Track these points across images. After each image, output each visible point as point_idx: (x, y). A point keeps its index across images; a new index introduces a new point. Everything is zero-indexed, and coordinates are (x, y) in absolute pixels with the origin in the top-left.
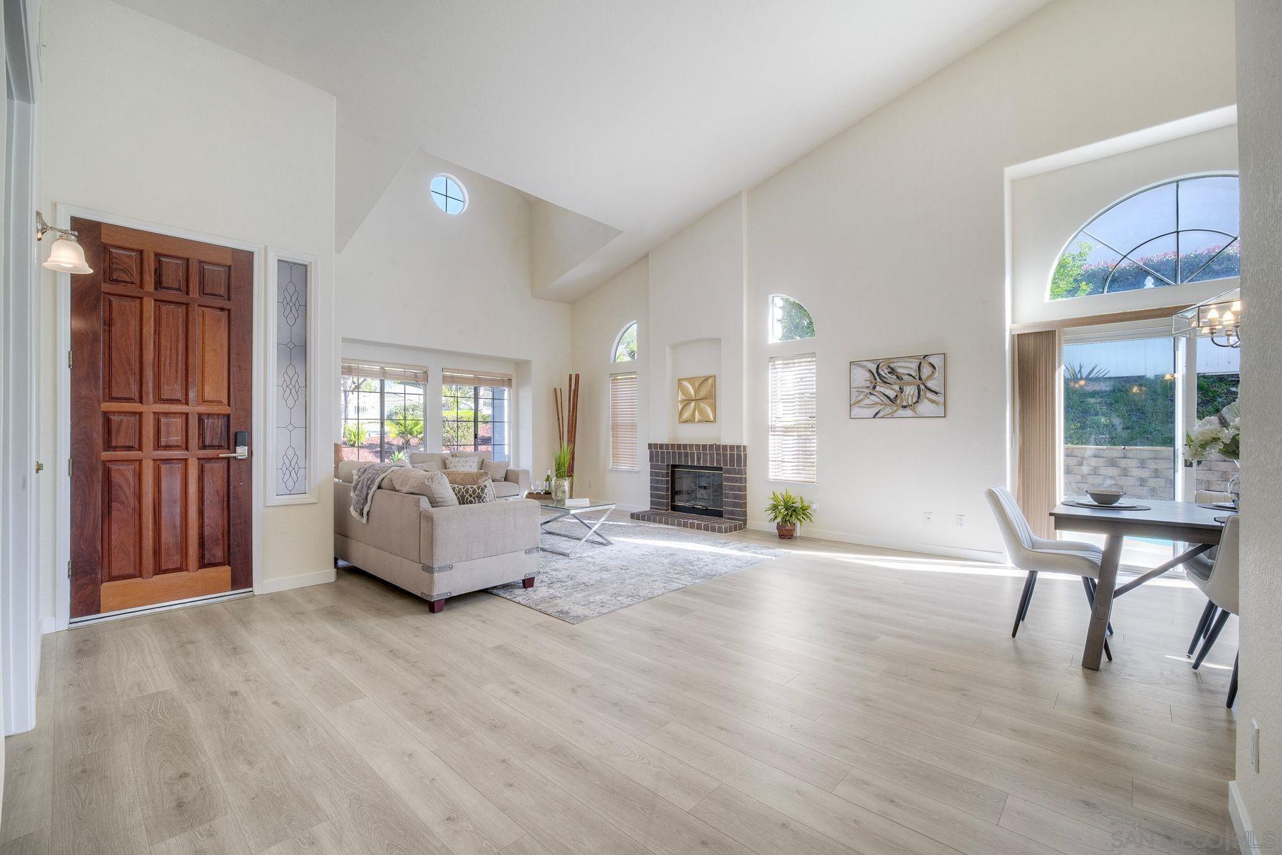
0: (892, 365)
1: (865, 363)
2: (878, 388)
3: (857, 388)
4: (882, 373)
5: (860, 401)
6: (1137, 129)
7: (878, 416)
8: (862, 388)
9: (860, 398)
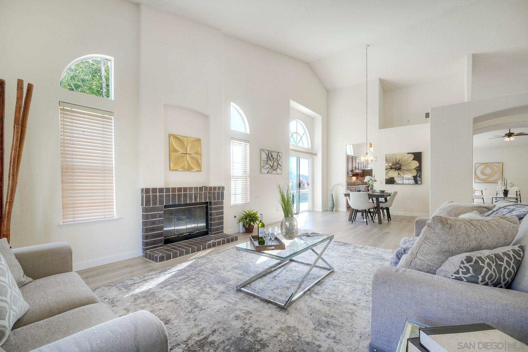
0: (272, 154)
1: (265, 151)
2: (269, 162)
3: (263, 160)
4: (269, 156)
5: (264, 166)
6: (304, 106)
7: (268, 173)
8: (264, 161)
9: (264, 165)
